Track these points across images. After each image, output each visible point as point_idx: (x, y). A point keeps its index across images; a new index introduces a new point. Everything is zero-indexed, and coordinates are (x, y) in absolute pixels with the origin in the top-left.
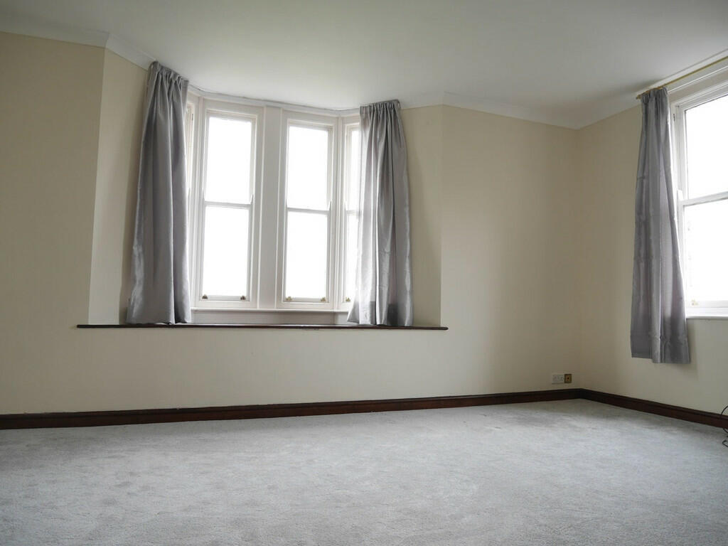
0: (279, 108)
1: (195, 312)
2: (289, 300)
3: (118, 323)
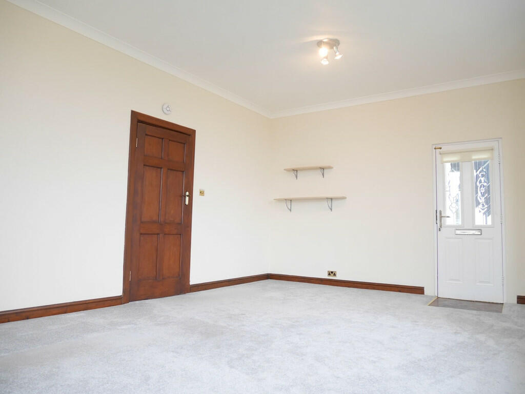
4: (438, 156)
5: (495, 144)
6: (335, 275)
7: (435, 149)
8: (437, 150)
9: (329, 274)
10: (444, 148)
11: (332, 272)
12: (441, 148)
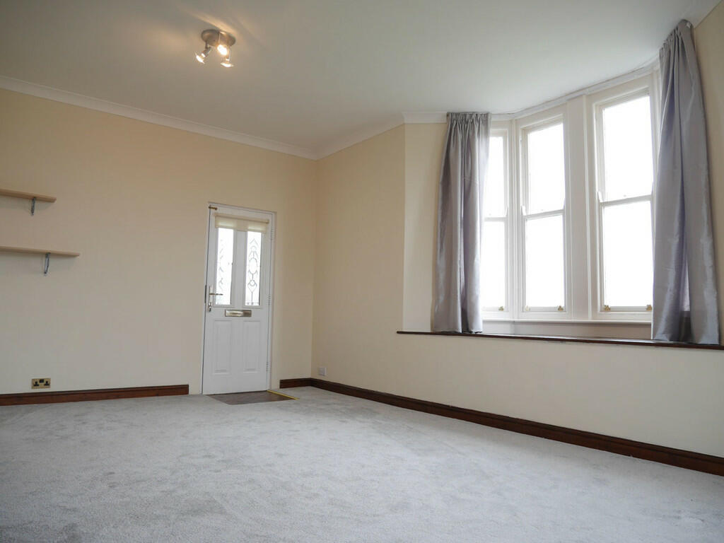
0: (581, 96)
1: (485, 322)
2: (607, 309)
3: (429, 331)
4: (213, 218)
5: (269, 217)
6: (47, 384)
7: (210, 208)
8: (212, 210)
9: (36, 385)
10: (221, 210)
11: (42, 381)
12: (216, 209)
